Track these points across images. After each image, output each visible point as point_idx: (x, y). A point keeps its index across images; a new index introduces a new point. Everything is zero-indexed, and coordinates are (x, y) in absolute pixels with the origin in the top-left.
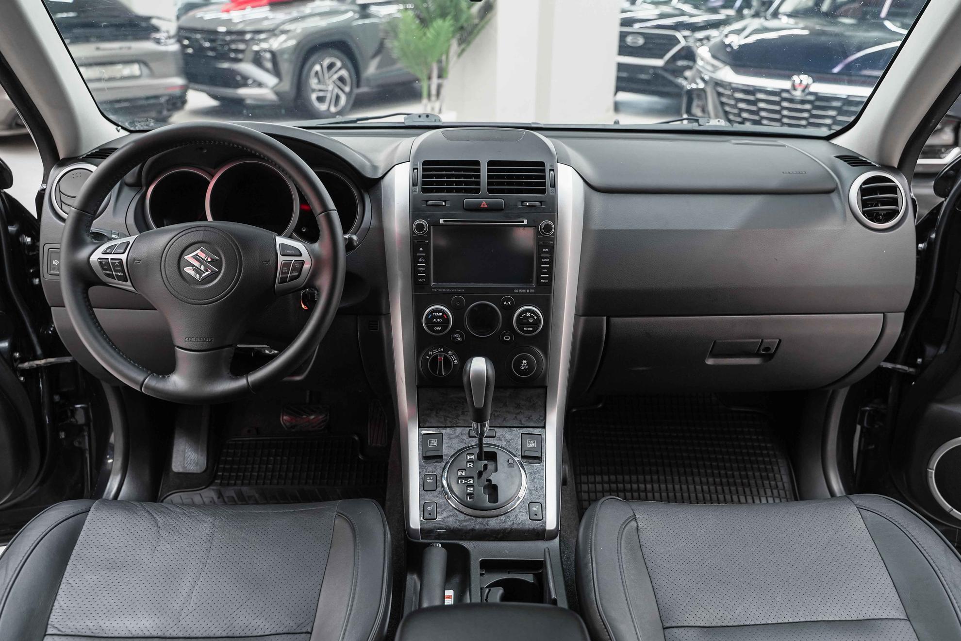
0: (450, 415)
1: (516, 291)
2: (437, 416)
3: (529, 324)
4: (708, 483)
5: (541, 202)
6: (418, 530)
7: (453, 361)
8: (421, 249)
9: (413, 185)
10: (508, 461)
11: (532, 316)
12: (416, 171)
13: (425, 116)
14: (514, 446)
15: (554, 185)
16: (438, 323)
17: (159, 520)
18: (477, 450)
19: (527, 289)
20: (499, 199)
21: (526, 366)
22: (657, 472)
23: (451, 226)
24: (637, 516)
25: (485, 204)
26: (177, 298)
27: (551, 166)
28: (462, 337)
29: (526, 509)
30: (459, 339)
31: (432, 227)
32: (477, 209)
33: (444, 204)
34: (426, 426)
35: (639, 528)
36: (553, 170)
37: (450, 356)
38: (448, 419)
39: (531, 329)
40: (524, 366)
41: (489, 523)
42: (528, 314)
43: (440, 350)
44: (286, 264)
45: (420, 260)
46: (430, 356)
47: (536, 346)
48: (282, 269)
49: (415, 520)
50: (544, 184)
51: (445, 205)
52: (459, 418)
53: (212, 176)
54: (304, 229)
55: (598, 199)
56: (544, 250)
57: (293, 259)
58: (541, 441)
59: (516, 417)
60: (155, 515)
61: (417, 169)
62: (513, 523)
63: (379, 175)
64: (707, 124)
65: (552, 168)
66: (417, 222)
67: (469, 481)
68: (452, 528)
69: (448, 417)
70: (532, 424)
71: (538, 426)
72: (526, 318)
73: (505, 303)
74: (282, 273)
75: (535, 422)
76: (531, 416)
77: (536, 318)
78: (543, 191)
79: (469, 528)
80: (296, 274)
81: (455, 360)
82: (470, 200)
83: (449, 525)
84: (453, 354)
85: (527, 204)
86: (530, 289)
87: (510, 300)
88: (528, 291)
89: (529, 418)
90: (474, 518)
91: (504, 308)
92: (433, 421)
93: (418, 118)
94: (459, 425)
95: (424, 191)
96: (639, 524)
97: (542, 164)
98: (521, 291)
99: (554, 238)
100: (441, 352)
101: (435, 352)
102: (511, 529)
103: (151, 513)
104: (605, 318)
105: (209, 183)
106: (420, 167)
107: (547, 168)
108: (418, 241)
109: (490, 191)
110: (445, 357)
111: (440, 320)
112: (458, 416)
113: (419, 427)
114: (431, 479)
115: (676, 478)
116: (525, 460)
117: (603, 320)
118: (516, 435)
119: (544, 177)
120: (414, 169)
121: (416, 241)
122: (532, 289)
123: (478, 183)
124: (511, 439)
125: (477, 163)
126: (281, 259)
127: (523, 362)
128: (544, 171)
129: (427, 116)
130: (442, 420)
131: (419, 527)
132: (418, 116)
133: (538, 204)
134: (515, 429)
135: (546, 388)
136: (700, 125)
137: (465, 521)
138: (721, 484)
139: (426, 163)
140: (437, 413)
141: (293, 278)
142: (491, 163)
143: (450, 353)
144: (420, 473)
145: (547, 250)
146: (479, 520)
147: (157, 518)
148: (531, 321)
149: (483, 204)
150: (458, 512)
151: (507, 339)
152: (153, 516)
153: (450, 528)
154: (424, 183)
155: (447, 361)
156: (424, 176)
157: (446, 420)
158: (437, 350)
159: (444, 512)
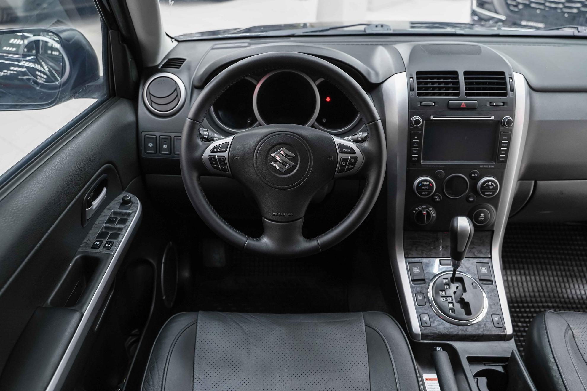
0: (425, 249)
1: (481, 166)
2: (416, 250)
3: (489, 190)
5: (504, 103)
6: (419, 334)
7: (432, 214)
8: (416, 137)
9: (411, 90)
10: (472, 284)
11: (492, 185)
12: (411, 79)
13: (380, 26)
14: (473, 272)
15: (513, 90)
16: (426, 189)
17: (245, 329)
18: (451, 275)
19: (489, 165)
20: (474, 101)
21: (483, 217)
23: (436, 120)
24: (571, 326)
25: (464, 105)
26: (265, 183)
27: (509, 75)
28: (440, 198)
29: (490, 319)
30: (438, 200)
31: (424, 121)
32: (458, 108)
33: (433, 104)
34: (409, 257)
35: (575, 336)
36: (511, 78)
37: (430, 211)
38: (424, 252)
39: (491, 193)
40: (481, 217)
41: (468, 330)
42: (490, 183)
43: (423, 207)
44: (345, 160)
45: (414, 145)
46: (416, 211)
47: (490, 204)
48: (342, 163)
49: (416, 327)
50: (505, 89)
51: (435, 105)
52: (432, 251)
54: (324, 120)
56: (504, 138)
57: (349, 156)
58: (490, 268)
59: (471, 251)
60: (241, 325)
61: (412, 78)
62: (484, 330)
63: (381, 81)
64: (584, 31)
65: (511, 77)
66: (414, 118)
67: (448, 299)
68: (443, 334)
69: (424, 251)
70: (482, 256)
71: (486, 256)
72: (488, 185)
73: (473, 175)
74: (341, 166)
75: (484, 254)
76: (481, 250)
77: (495, 186)
78: (505, 95)
79: (455, 333)
80: (351, 167)
81: (433, 213)
82: (453, 101)
83: (440, 331)
84: (432, 209)
85: (494, 104)
86: (491, 165)
87: (476, 173)
88: (490, 166)
89: (480, 252)
90: (457, 326)
91: (470, 177)
92: (414, 254)
93: (375, 27)
94: (432, 256)
95: (419, 94)
96: (574, 332)
97: (503, 73)
98: (485, 166)
99: (511, 129)
100: (425, 208)
101: (420, 208)
102: (483, 334)
103: (238, 324)
104: (533, 182)
105: (255, 86)
106: (415, 76)
107: (507, 77)
108: (414, 132)
109: (467, 94)
110: (427, 212)
111: (427, 187)
112: (431, 250)
113: (405, 258)
114: (420, 297)
116: (481, 282)
117: (531, 184)
118: (472, 264)
119: (505, 84)
120: (411, 78)
121: (413, 132)
122: (493, 165)
123: (458, 89)
124: (470, 267)
125: (456, 73)
126: (340, 155)
127: (481, 215)
128: (504, 79)
129: (382, 26)
130: (420, 253)
131: (420, 333)
133: (502, 104)
134: (470, 259)
135: (493, 232)
136: (579, 32)
137: (451, 328)
139: (418, 73)
140: (416, 248)
141: (349, 169)
142: (466, 73)
143: (430, 209)
144: (412, 292)
145: (506, 138)
146: (461, 327)
147: (243, 327)
148: (491, 187)
149: (462, 105)
150: (444, 322)
151: (471, 199)
152: (240, 325)
153: (442, 334)
154: (419, 89)
155: (428, 214)
156: (418, 83)
157: (422, 253)
158: (422, 207)
159: (435, 321)
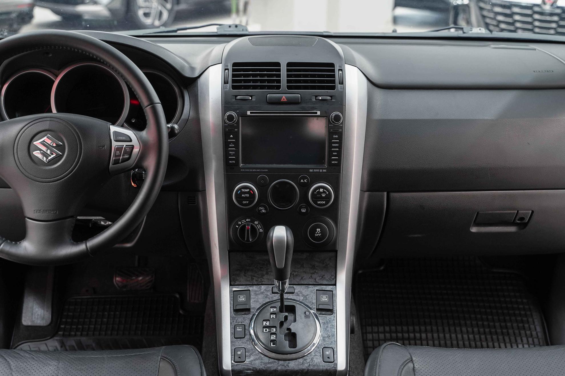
0: (256, 275)
1: (311, 171)
2: (245, 276)
3: (322, 199)
4: (473, 332)
5: (331, 97)
6: (230, 371)
7: (259, 230)
8: (231, 136)
9: (225, 83)
10: (305, 313)
11: (324, 192)
12: (227, 71)
13: (234, 26)
14: (310, 300)
15: (342, 82)
16: (246, 197)
17: (12, 363)
18: (279, 304)
19: (320, 169)
20: (297, 94)
21: (320, 233)
22: (431, 324)
23: (257, 117)
24: (414, 359)
25: (285, 98)
26: (28, 177)
27: (339, 66)
28: (266, 209)
29: (320, 353)
30: (263, 211)
31: (240, 118)
32: (278, 102)
33: (250, 98)
34: (236, 284)
35: (415, 369)
36: (341, 70)
37: (256, 225)
38: (254, 278)
39: (324, 202)
40: (318, 233)
41: (290, 365)
42: (321, 190)
43: (247, 220)
44: (119, 149)
45: (230, 145)
46: (239, 225)
47: (328, 217)
48: (116, 153)
49: (227, 363)
50: (334, 82)
51: (252, 99)
52: (264, 277)
53: (57, 76)
54: (133, 120)
55: (379, 94)
56: (334, 136)
57: (125, 144)
58: (332, 296)
59: (311, 276)
60: (8, 360)
61: (228, 69)
62: (310, 365)
63: (196, 75)
64: (470, 32)
65: (341, 68)
66: (228, 114)
67: (272, 330)
68: (258, 369)
69: (254, 276)
70: (325, 282)
71: (330, 283)
72: (319, 193)
73: (302, 181)
74: (115, 156)
75: (327, 280)
76: (324, 275)
77: (327, 193)
78: (333, 88)
79: (272, 369)
80: (126, 156)
81: (260, 228)
82: (272, 95)
83: (256, 366)
84: (259, 223)
85: (320, 98)
86: (322, 169)
87: (306, 178)
88: (321, 171)
89: (323, 277)
90: (277, 361)
91: (300, 185)
92: (242, 280)
93: (228, 28)
94: (263, 283)
95: (234, 87)
96: (415, 365)
97: (332, 65)
98: (315, 170)
99: (342, 127)
100: (249, 222)
101: (244, 221)
102: (308, 370)
103: (5, 358)
104: (385, 193)
105: (54, 82)
106: (230, 67)
107: (337, 68)
108: (228, 130)
109: (289, 87)
110: (252, 226)
111: (248, 195)
112: (263, 275)
113: (230, 285)
114: (240, 329)
115: (447, 329)
116: (319, 312)
117: (383, 196)
118: (311, 291)
119: (334, 76)
120: (226, 69)
121: (227, 129)
122: (324, 169)
123: (279, 81)
124: (307, 295)
125: (278, 64)
126: (114, 144)
127: (317, 230)
128: (333, 71)
129: (236, 26)
130: (250, 279)
131: (231, 369)
132: (228, 26)
133: (329, 98)
134: (311, 286)
135: (336, 252)
136: (464, 33)
137: (269, 363)
138: (485, 333)
139: (235, 65)
140: (245, 273)
141: (124, 160)
142: (289, 64)
143: (256, 223)
144: (231, 323)
145: (337, 136)
146: (281, 362)
147: (10, 362)
148: (324, 195)
149: (283, 98)
150: (263, 356)
151: (304, 211)
152: (7, 360)
153: (256, 369)
154: (233, 81)
155: (253, 229)
156: (234, 76)
157: (252, 279)
158: (245, 221)
159: (251, 356)
